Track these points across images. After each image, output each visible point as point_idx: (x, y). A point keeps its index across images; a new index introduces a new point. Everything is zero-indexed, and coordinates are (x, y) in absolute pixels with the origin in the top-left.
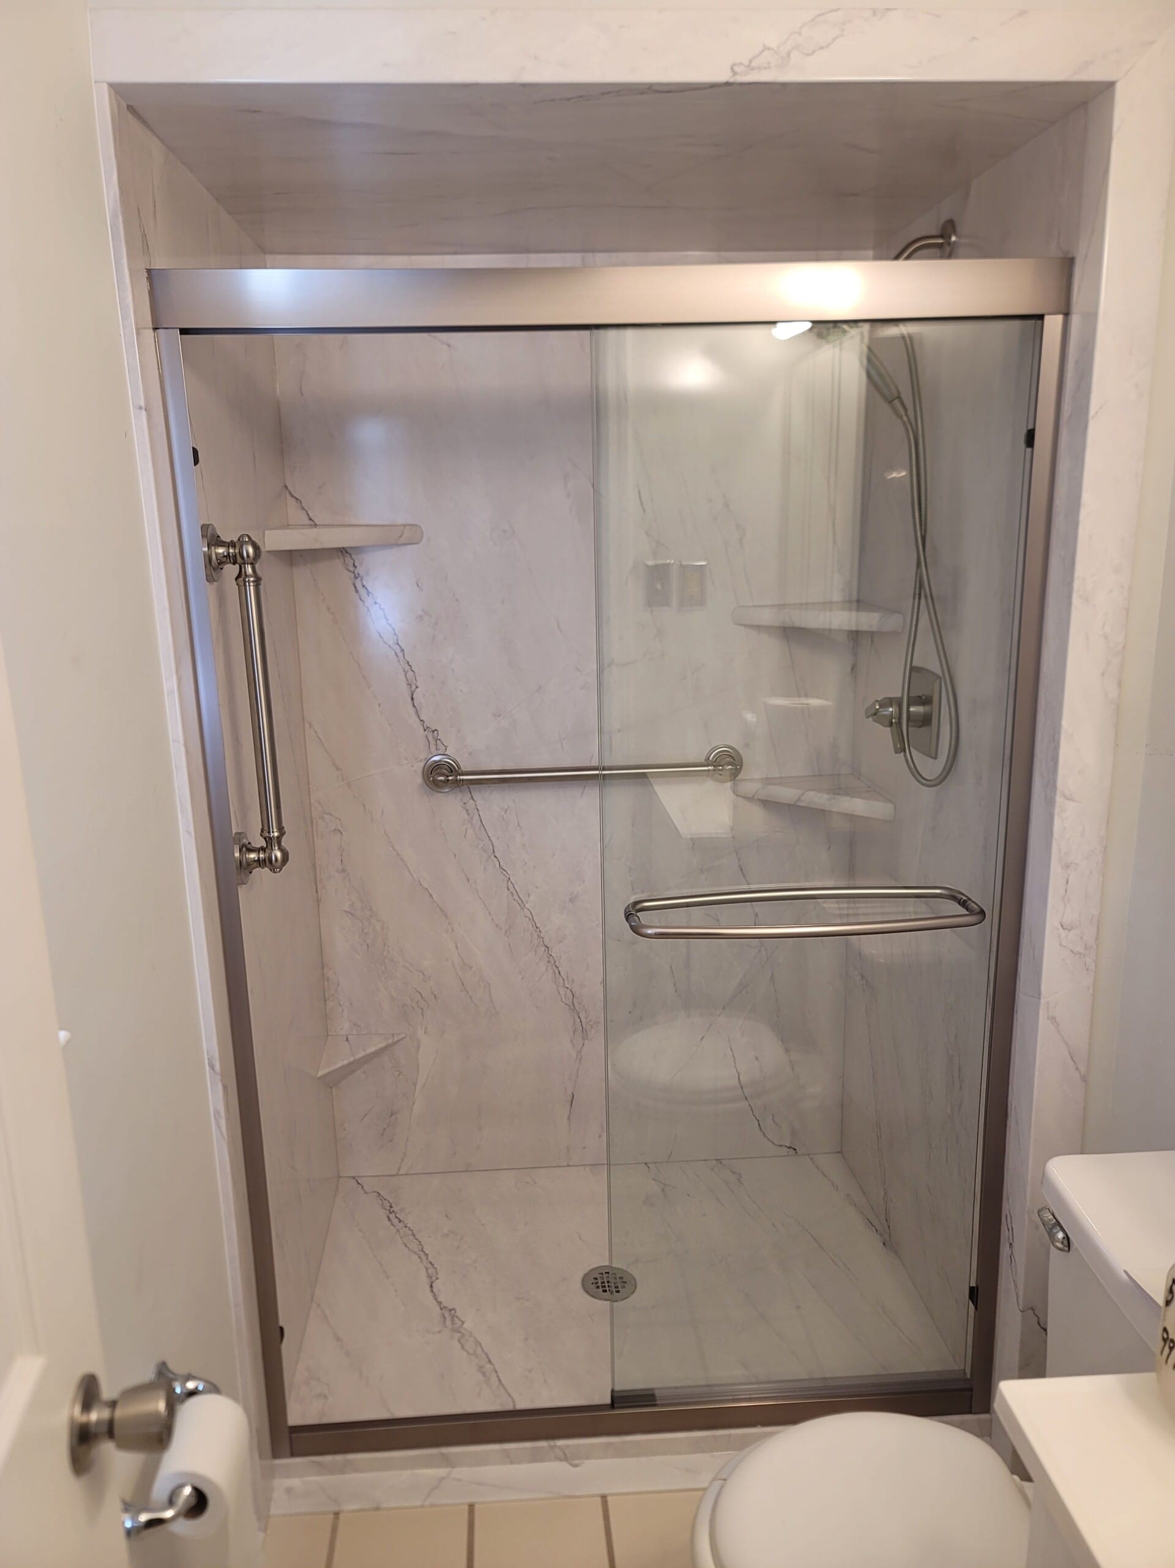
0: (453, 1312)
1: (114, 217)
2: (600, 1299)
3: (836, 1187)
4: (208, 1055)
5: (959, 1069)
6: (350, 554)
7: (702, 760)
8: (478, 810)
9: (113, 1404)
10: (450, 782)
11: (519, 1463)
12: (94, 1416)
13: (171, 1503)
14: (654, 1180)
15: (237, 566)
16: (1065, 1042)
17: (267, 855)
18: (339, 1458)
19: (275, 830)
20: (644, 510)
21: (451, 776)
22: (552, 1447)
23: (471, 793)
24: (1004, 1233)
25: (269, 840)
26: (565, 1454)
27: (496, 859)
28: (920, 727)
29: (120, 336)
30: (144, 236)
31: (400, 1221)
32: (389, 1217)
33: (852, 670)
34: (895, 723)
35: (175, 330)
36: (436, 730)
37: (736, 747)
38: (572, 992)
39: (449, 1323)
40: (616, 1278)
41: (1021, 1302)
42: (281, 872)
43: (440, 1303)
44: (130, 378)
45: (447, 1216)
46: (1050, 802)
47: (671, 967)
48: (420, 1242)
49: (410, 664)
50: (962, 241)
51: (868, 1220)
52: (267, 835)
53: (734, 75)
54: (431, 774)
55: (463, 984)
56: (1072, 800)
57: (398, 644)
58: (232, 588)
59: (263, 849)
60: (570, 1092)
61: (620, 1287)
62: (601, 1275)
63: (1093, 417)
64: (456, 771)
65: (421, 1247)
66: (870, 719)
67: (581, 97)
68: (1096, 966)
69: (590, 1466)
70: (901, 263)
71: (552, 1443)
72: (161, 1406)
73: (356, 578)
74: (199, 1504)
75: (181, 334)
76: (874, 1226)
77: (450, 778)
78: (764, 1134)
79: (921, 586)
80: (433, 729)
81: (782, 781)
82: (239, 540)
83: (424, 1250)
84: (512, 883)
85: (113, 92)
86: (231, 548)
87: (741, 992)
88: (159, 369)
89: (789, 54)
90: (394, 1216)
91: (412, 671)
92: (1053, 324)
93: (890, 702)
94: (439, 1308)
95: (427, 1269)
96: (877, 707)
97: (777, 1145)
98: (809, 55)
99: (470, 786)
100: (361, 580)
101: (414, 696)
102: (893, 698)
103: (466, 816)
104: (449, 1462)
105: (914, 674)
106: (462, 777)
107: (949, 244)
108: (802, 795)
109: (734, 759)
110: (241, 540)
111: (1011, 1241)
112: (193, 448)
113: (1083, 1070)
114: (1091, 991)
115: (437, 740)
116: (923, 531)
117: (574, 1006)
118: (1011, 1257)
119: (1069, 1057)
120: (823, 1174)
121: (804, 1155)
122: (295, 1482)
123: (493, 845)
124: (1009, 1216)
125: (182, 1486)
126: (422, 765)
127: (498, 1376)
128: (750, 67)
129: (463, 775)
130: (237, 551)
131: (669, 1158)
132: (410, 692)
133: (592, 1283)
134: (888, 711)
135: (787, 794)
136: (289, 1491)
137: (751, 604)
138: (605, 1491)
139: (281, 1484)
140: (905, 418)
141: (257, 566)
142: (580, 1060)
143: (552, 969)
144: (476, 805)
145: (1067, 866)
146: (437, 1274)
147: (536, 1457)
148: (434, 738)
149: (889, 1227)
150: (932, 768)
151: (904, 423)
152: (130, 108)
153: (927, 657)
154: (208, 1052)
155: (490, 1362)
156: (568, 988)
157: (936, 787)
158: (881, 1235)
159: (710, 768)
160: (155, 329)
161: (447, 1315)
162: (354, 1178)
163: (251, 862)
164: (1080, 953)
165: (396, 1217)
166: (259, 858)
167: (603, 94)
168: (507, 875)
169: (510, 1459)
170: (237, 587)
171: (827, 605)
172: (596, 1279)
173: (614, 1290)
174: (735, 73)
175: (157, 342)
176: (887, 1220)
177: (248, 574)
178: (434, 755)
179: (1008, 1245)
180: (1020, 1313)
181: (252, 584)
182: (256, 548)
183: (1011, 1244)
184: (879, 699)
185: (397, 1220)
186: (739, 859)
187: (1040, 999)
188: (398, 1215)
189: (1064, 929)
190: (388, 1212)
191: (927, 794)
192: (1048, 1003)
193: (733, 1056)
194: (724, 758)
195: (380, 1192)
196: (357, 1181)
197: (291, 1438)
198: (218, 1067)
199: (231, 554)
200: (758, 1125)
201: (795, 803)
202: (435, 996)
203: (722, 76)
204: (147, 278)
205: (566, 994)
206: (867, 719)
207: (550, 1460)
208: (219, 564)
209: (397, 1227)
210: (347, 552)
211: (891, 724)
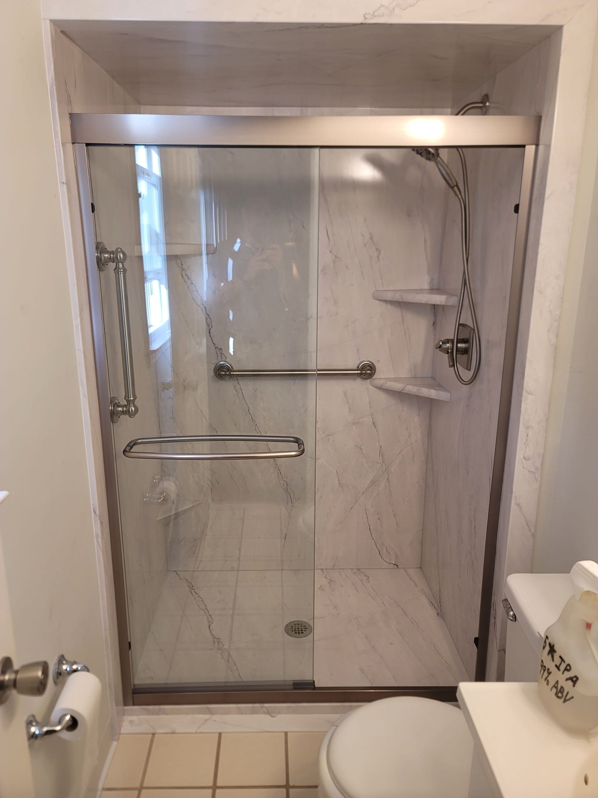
0: (219, 640)
1: (52, 87)
2: (293, 637)
3: (416, 585)
4: (93, 506)
5: (475, 527)
6: (179, 258)
7: (356, 368)
8: (241, 390)
9: (17, 672)
10: (227, 375)
11: (245, 714)
12: (7, 677)
13: (60, 723)
14: (325, 577)
15: (115, 263)
16: (524, 517)
17: (127, 409)
18: (157, 707)
19: (132, 396)
20: (329, 240)
21: (228, 372)
22: (262, 707)
23: (238, 381)
24: (492, 611)
25: (128, 401)
26: (268, 710)
27: (250, 415)
28: (463, 354)
29: (54, 147)
30: (69, 96)
31: (196, 594)
32: (191, 591)
33: (434, 324)
34: (450, 352)
35: (83, 144)
36: (221, 349)
37: (373, 362)
38: (287, 483)
39: (216, 645)
40: (302, 626)
41: (498, 647)
42: (134, 418)
43: (213, 635)
44: (58, 167)
45: (220, 592)
46: (521, 395)
47: (337, 472)
48: (205, 604)
49: (209, 315)
50: (492, 105)
51: (431, 602)
52: (128, 399)
53: (365, 19)
54: (218, 370)
55: (232, 477)
56: (531, 394)
57: (203, 305)
58: (112, 274)
59: (125, 406)
60: (284, 533)
61: (303, 631)
62: (294, 625)
63: (547, 199)
64: (231, 370)
65: (206, 607)
66: (438, 349)
67: (288, 29)
68: (541, 478)
69: (281, 717)
70: (459, 117)
71: (262, 705)
72: (40, 674)
73: (183, 270)
74: (73, 724)
75: (86, 146)
76: (434, 605)
77: (227, 373)
78: (382, 557)
79: (465, 284)
80: (220, 348)
81: (396, 380)
82: (116, 250)
83: (207, 609)
84: (258, 427)
85: (52, 24)
86: (111, 254)
87: (372, 485)
88: (75, 164)
89: (394, 9)
90: (194, 591)
91: (210, 318)
92: (530, 150)
93: (447, 341)
94: (212, 638)
95: (208, 618)
96: (441, 344)
97: (388, 563)
98: (404, 9)
99: (237, 378)
100: (185, 272)
101: (210, 331)
102: (450, 339)
103: (236, 393)
104: (211, 712)
105: (460, 326)
106: (233, 373)
107: (485, 107)
108: (405, 387)
109: (372, 368)
110: (117, 250)
111: (495, 616)
112: (92, 203)
113: (533, 531)
114: (538, 491)
115: (221, 353)
116: (467, 256)
117: (288, 490)
118: (494, 624)
119: (526, 524)
120: (411, 578)
121: (401, 568)
122: (134, 718)
123: (248, 408)
124: (494, 604)
125: (66, 715)
126: (214, 366)
127: (238, 672)
128: (374, 16)
129: (233, 372)
130: (115, 256)
131: (333, 567)
132: (208, 329)
133: (290, 629)
134: (447, 346)
135: (398, 386)
136: (131, 722)
137: (382, 289)
138: (286, 730)
139: (127, 719)
140: (460, 196)
141: (125, 264)
142: (290, 517)
143: (277, 471)
144: (240, 387)
145: (528, 428)
146: (213, 621)
147: (254, 712)
148: (220, 353)
149: (441, 606)
150: (467, 375)
151: (459, 199)
152: (62, 32)
153: (467, 319)
154: (93, 505)
155: (235, 665)
156: (284, 481)
157: (470, 385)
158: (436, 610)
159: (359, 372)
160: (73, 143)
161: (216, 641)
162: (175, 571)
163: (119, 412)
164: (533, 472)
165: (195, 592)
166: (123, 410)
167: (299, 28)
168: (255, 423)
169: (241, 712)
170: (115, 274)
171: (420, 291)
172: (292, 627)
173: (300, 632)
174: (366, 18)
175: (74, 150)
176: (440, 602)
177: (120, 267)
178: (220, 361)
179: (493, 618)
180: (497, 652)
181: (122, 273)
182: (124, 254)
183: (495, 617)
184: (442, 340)
185: (195, 593)
186: (373, 419)
187: (512, 494)
188: (195, 591)
189: (525, 459)
190: (191, 589)
191: (465, 388)
192: (516, 497)
193: (367, 517)
194: (367, 367)
195: (188, 579)
196: (177, 573)
197: (133, 696)
198: (98, 513)
199: (111, 258)
200: (379, 552)
201: (401, 391)
202: (218, 482)
203: (359, 20)
204: (70, 117)
205: (283, 484)
206: (436, 350)
207: (262, 714)
208: (106, 262)
209: (195, 597)
210: (178, 257)
211: (448, 353)
